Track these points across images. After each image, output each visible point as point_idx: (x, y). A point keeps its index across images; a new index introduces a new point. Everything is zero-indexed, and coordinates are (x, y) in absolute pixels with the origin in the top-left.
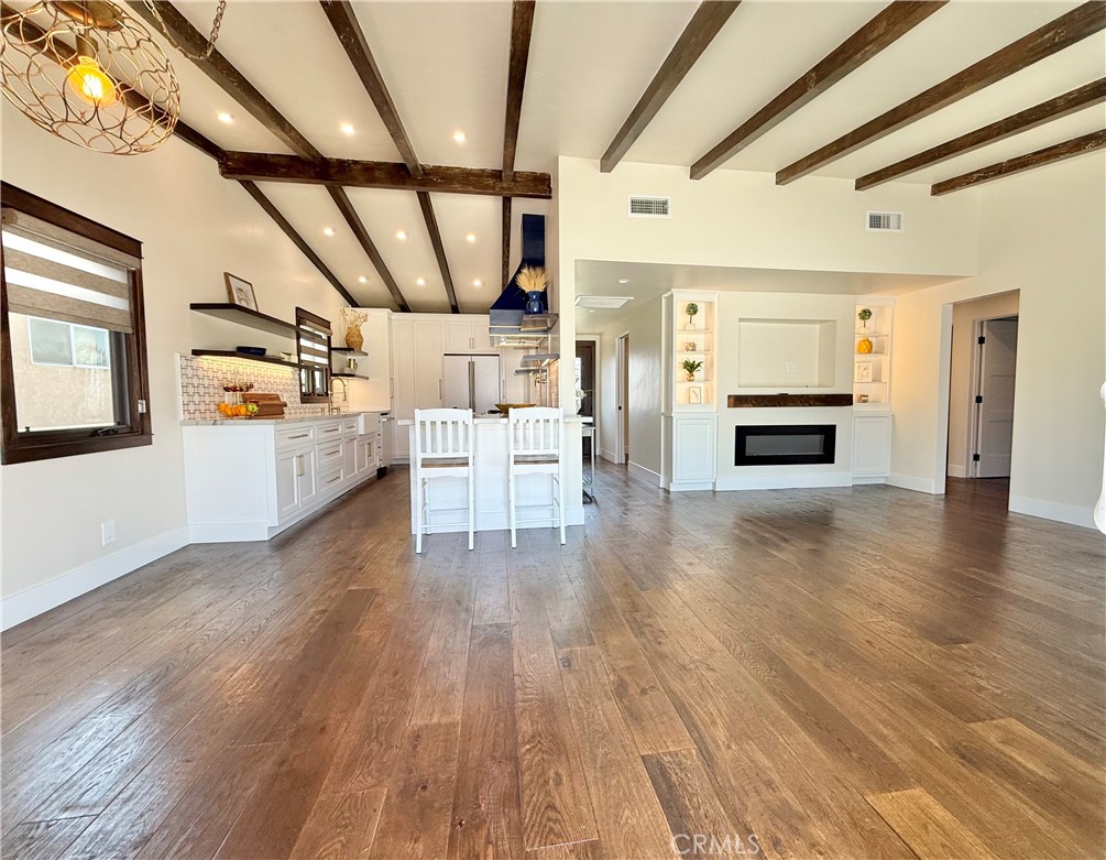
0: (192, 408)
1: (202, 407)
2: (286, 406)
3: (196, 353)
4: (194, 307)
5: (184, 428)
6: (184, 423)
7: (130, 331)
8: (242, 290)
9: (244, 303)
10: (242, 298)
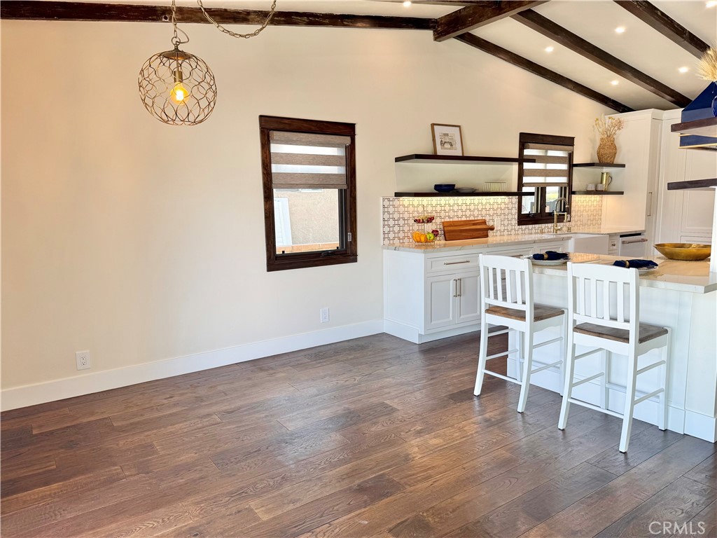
0: (392, 235)
1: (401, 235)
2: (492, 229)
3: (398, 195)
4: (398, 160)
5: (384, 251)
6: (383, 248)
7: (345, 187)
8: (447, 135)
9: (447, 146)
10: (445, 142)
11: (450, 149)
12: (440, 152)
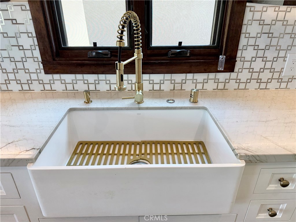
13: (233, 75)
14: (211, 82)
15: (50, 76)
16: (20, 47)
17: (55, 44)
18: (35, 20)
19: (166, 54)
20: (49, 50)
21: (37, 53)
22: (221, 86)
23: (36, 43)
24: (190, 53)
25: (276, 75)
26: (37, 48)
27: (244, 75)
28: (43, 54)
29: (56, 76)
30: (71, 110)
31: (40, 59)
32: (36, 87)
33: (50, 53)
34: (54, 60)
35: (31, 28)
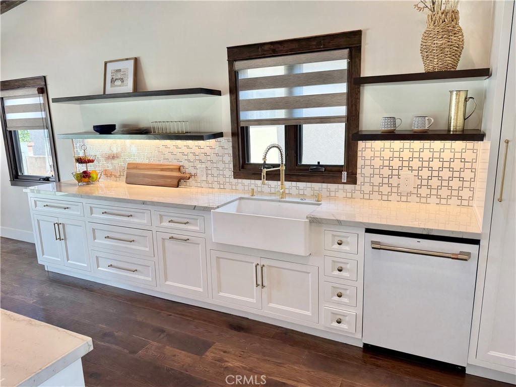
8: (119, 71)
9: (118, 83)
10: (116, 79)
11: (120, 86)
12: (110, 90)
13: (357, 187)
14: (341, 192)
15: (236, 180)
16: (224, 162)
17: (242, 161)
18: (233, 147)
19: (308, 170)
20: (238, 165)
21: (231, 166)
22: (349, 195)
23: (232, 160)
24: (325, 170)
25: (395, 190)
26: (232, 163)
27: (367, 188)
28: (234, 166)
29: (240, 180)
30: (241, 198)
31: (232, 170)
32: (227, 186)
33: (238, 166)
34: (240, 170)
35: (231, 152)
